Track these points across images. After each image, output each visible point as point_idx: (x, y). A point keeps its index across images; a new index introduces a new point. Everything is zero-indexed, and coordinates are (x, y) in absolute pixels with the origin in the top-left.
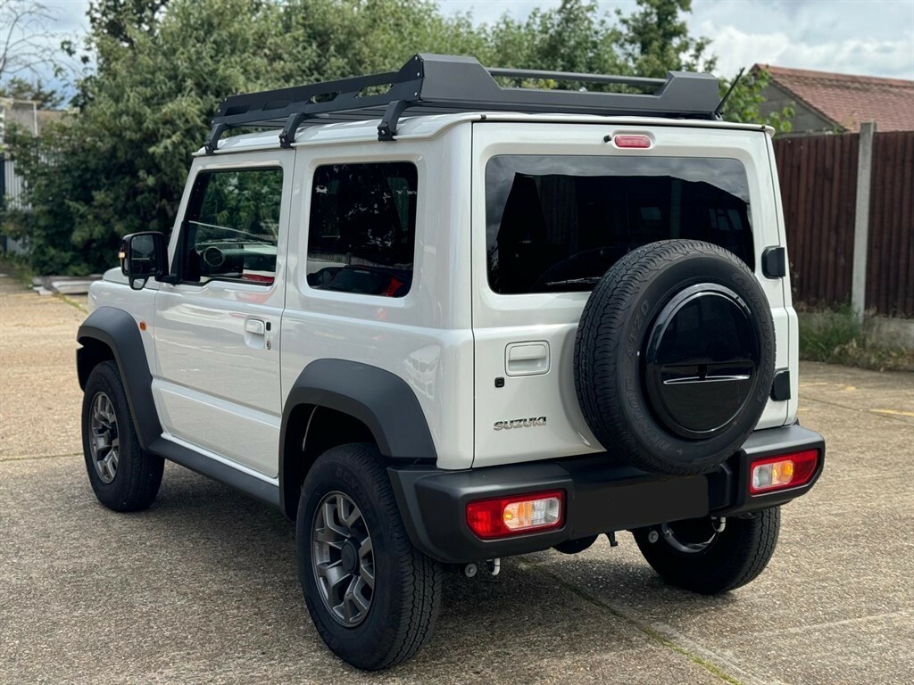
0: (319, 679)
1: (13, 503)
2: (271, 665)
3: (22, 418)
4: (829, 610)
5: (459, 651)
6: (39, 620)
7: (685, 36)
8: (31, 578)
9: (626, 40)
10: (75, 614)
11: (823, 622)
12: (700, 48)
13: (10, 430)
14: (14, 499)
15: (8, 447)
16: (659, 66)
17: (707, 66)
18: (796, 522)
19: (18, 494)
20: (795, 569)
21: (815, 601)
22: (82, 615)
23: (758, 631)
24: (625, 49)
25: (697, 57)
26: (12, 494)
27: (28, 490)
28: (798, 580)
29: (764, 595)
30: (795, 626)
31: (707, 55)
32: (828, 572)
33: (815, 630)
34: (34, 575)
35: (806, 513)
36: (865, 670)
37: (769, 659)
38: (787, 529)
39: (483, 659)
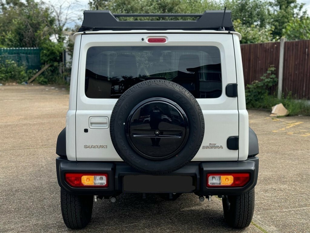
0: (119, 219)
1: (44, 161)
2: (106, 214)
3: (55, 134)
4: (300, 204)
5: (167, 212)
6: (40, 197)
7: (296, 3)
8: (42, 184)
9: (274, 5)
10: (52, 196)
11: (297, 208)
12: (301, 7)
13: (50, 138)
14: (45, 159)
15: (48, 143)
16: (285, 14)
17: (303, 13)
18: (300, 174)
19: (47, 158)
20: (293, 190)
21: (296, 201)
22: (54, 196)
23: (272, 210)
24: (274, 8)
25: (300, 10)
26: (45, 158)
27: (50, 157)
28: (293, 193)
29: (279, 198)
30: (286, 209)
31: (303, 10)
32: (305, 191)
33: (293, 210)
34: (43, 183)
35: (305, 171)
36: (305, 224)
37: (273, 219)
38: (296, 176)
39: (174, 215)
